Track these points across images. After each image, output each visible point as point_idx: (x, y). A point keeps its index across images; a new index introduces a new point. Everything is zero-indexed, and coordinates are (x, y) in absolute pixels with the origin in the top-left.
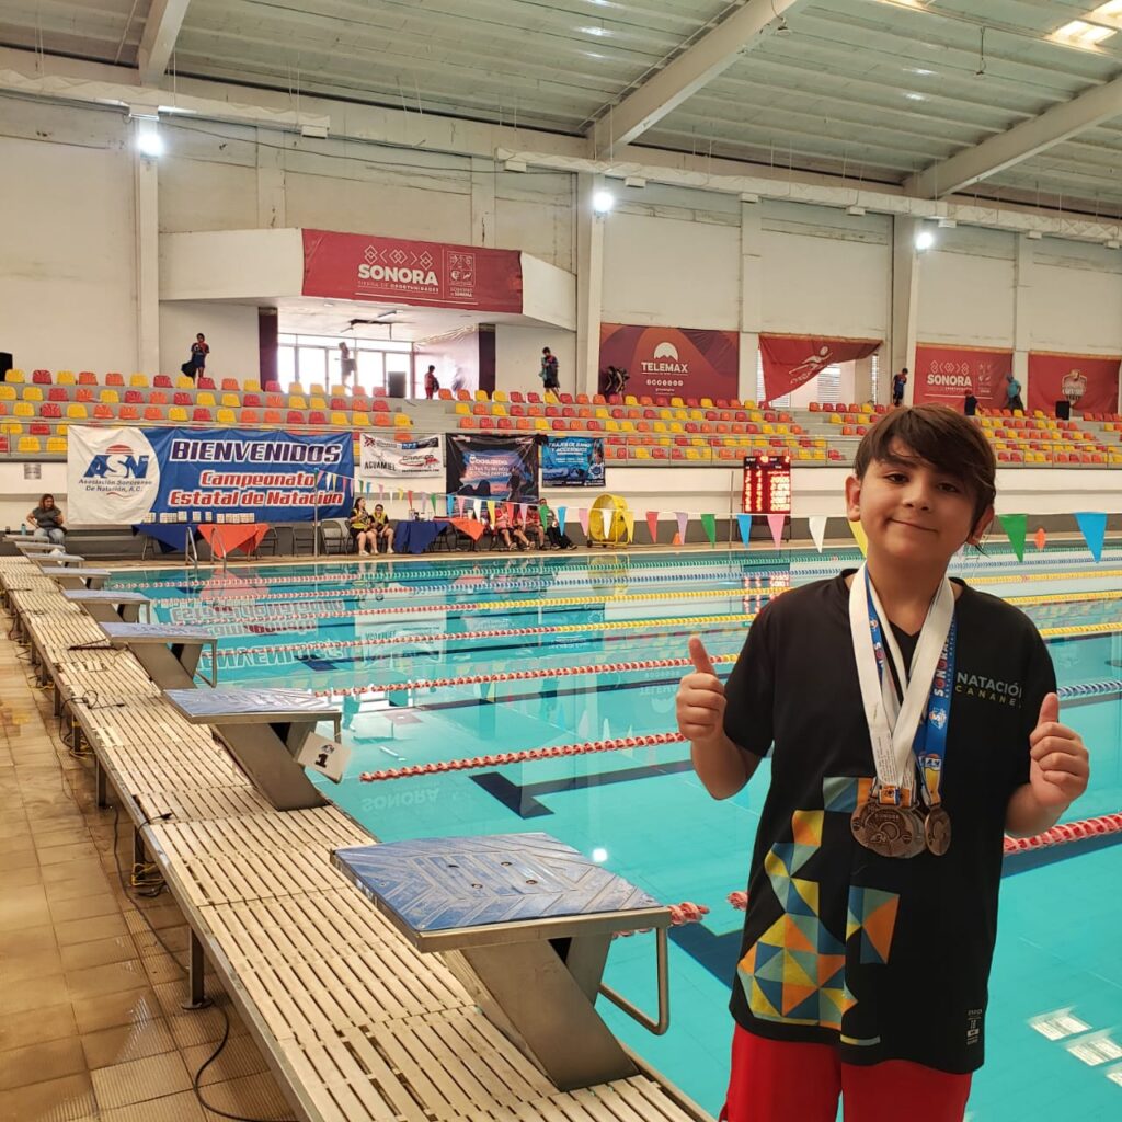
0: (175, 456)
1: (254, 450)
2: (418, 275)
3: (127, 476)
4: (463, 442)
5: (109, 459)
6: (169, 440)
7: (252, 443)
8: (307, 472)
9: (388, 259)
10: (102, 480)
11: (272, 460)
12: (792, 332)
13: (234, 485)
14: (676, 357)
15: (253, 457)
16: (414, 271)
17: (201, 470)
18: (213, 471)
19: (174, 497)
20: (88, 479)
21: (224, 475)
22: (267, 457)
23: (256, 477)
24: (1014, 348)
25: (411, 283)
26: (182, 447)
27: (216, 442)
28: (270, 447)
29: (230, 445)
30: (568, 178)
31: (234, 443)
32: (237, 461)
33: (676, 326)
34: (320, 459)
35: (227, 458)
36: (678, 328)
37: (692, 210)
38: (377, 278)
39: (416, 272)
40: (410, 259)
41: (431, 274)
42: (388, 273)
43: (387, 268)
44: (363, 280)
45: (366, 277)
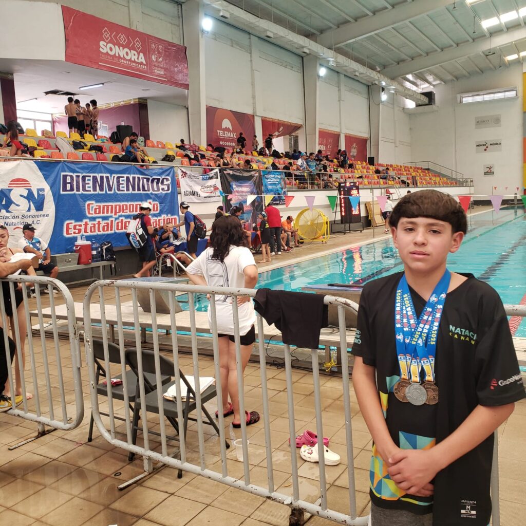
0: (65, 189)
1: (119, 183)
2: (134, 55)
3: (29, 210)
4: (229, 174)
5: (12, 192)
6: (58, 175)
7: (116, 176)
8: (154, 200)
9: (116, 39)
10: (8, 215)
11: (131, 191)
12: (273, 118)
13: (110, 214)
14: (231, 129)
15: (119, 190)
16: (132, 51)
17: (85, 201)
18: (94, 202)
19: (68, 228)
21: (102, 204)
22: (128, 190)
23: (123, 206)
24: (340, 132)
25: (130, 60)
26: (68, 180)
27: (92, 175)
28: (128, 178)
29: (102, 178)
30: (176, 5)
31: (104, 175)
32: (108, 192)
33: (229, 109)
34: (158, 190)
35: (101, 189)
36: (231, 111)
37: (231, 39)
38: (112, 53)
39: (133, 52)
40: (129, 42)
41: (141, 55)
42: (117, 51)
43: (116, 47)
44: (103, 53)
45: (104, 51)
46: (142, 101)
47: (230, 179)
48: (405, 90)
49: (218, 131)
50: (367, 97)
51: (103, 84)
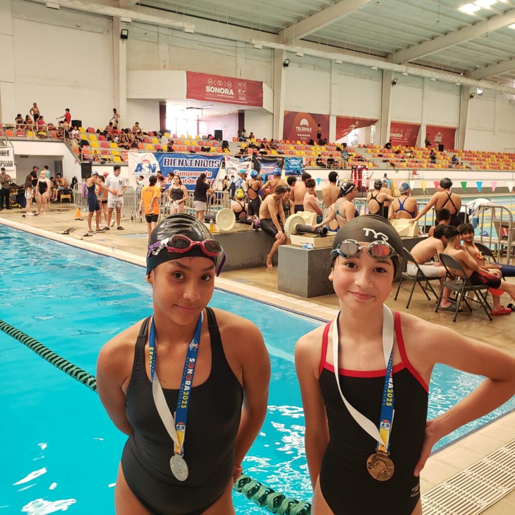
0: (165, 164)
1: (191, 163)
2: (227, 91)
3: (149, 172)
4: (259, 159)
5: (143, 165)
6: (163, 158)
7: (190, 159)
8: (209, 171)
9: (216, 84)
10: (141, 174)
13: (185, 176)
14: (308, 125)
15: (191, 165)
17: (174, 170)
18: (178, 170)
20: (136, 173)
21: (182, 172)
22: (196, 166)
23: (192, 173)
24: (422, 123)
25: (224, 94)
26: (167, 161)
27: (178, 159)
28: (196, 161)
29: (183, 160)
30: (271, 51)
31: (184, 159)
32: (186, 167)
33: (308, 112)
34: (212, 166)
35: (182, 165)
36: (309, 113)
37: (314, 65)
38: (212, 92)
39: (226, 89)
40: (224, 84)
41: (231, 90)
42: (217, 90)
43: (216, 88)
44: (207, 92)
45: (208, 91)
46: (241, 112)
47: (259, 162)
48: (496, 88)
49: (297, 127)
50: (459, 93)
51: (212, 105)
